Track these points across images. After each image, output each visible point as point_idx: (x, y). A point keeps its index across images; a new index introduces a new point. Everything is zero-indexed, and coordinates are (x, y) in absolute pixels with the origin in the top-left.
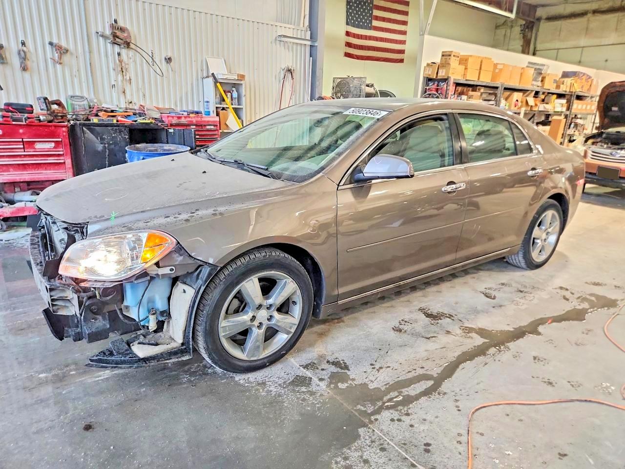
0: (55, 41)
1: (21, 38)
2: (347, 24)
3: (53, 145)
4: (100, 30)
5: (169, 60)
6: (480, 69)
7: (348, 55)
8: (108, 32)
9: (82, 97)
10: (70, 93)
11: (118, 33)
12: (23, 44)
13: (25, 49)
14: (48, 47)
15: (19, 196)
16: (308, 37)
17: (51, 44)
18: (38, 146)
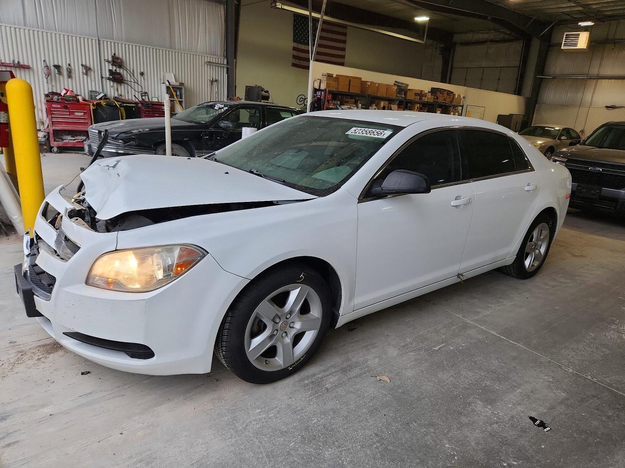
0: (84, 64)
1: (68, 62)
2: (294, 41)
3: (83, 114)
4: (106, 58)
5: (142, 74)
6: (350, 84)
7: (294, 65)
8: (110, 59)
9: (96, 92)
10: (90, 89)
11: (116, 60)
12: (69, 65)
13: (70, 67)
14: (81, 67)
15: (65, 137)
16: (225, 63)
17: (82, 65)
18: (76, 114)
